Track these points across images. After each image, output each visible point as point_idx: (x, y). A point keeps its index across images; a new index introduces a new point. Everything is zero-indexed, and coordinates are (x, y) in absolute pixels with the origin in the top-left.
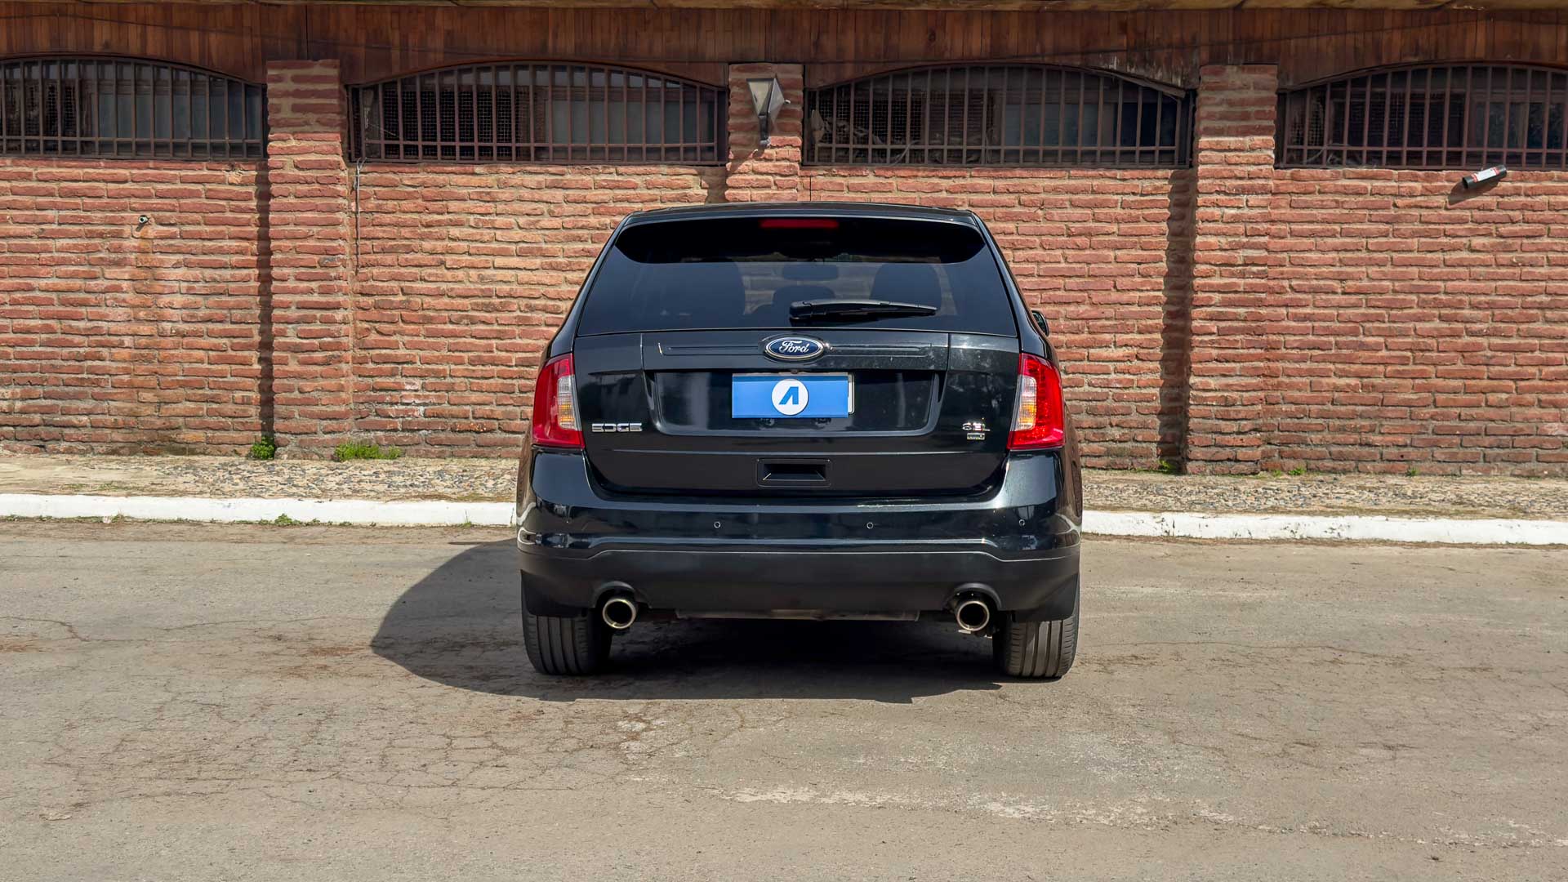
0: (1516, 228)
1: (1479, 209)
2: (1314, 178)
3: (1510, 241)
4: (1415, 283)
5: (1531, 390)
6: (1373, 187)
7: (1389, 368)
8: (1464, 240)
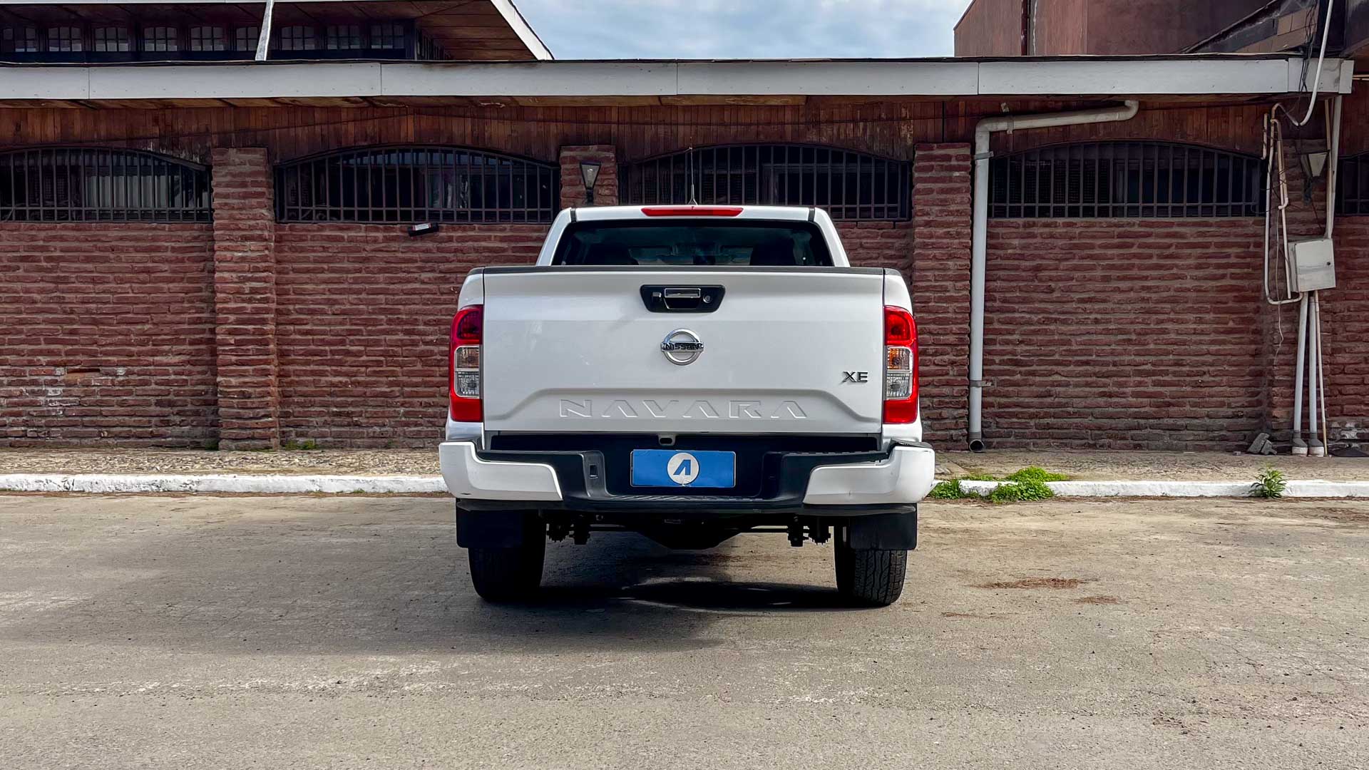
0: (452, 266)
1: (423, 252)
2: (305, 230)
4: (383, 306)
6: (348, 237)
7: (369, 369)
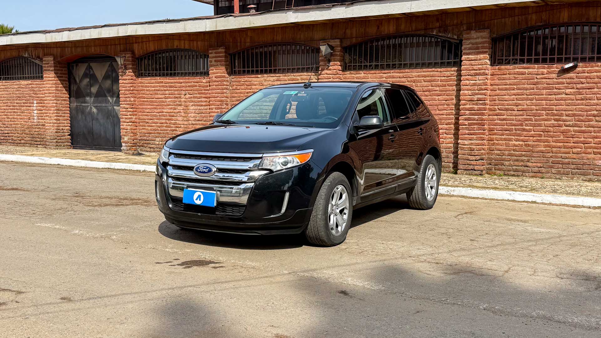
0: (584, 85)
1: (569, 78)
2: (506, 69)
3: (581, 90)
4: (544, 107)
5: (590, 148)
6: (528, 72)
7: (535, 138)
8: (563, 90)
